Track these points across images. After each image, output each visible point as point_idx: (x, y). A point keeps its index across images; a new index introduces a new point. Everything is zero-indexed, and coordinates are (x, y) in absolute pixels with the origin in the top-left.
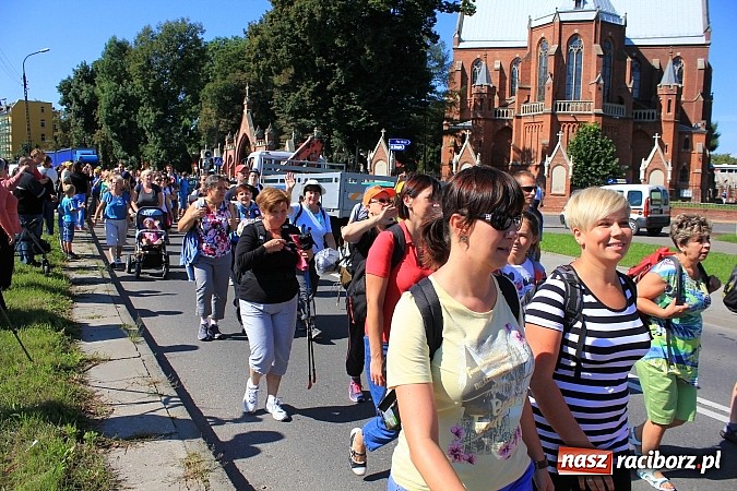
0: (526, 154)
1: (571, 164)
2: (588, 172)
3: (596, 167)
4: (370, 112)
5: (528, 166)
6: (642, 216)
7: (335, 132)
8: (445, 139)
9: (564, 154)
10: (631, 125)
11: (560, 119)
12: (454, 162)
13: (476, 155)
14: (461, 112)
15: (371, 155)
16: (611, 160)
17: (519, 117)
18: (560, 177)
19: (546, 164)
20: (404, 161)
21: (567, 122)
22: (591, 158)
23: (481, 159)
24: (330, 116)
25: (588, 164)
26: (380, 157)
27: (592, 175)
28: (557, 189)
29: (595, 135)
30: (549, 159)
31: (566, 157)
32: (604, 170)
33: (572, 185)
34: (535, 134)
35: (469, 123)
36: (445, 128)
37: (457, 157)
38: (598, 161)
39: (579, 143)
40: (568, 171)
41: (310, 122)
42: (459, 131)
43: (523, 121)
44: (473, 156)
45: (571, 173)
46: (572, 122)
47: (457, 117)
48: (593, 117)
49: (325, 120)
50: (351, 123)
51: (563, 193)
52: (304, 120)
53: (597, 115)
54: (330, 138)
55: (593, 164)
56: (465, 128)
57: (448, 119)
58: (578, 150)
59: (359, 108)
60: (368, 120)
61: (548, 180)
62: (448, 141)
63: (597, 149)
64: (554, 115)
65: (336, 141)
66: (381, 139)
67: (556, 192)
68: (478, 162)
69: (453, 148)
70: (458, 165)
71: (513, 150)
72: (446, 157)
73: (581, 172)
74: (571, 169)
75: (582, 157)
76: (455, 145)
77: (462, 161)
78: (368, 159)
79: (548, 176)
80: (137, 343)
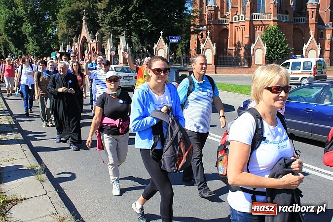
0: (238, 45)
1: (265, 48)
2: (272, 52)
3: (277, 49)
4: (153, 22)
5: (240, 50)
6: (312, 76)
7: (133, 34)
8: (192, 36)
9: (261, 42)
10: (293, 26)
11: (254, 23)
12: (201, 48)
13: (213, 44)
14: (201, 21)
15: (155, 46)
16: (284, 45)
17: (232, 23)
18: (259, 54)
19: (252, 48)
20: (173, 47)
21: (258, 25)
22: (274, 44)
23: (216, 46)
24: (131, 25)
25: (272, 47)
26: (161, 47)
27: (274, 54)
28: (258, 62)
29: (275, 31)
30: (253, 46)
31: (262, 44)
32: (281, 50)
34: (241, 32)
35: (205, 27)
36: (192, 30)
37: (202, 46)
38: (277, 45)
39: (267, 36)
40: (263, 51)
41: (119, 29)
42: (200, 31)
43: (234, 25)
44: (212, 45)
45: (265, 53)
46: (261, 25)
47: (198, 24)
48: (272, 22)
49: (128, 27)
50: (143, 29)
51: (261, 63)
52: (116, 27)
53: (274, 20)
54: (131, 37)
55: (275, 47)
56: (203, 30)
57: (194, 25)
58: (267, 40)
59: (147, 20)
60: (151, 27)
61: (253, 57)
62: (194, 38)
63: (277, 39)
64: (251, 22)
65: (134, 39)
66: (161, 37)
67: (258, 64)
68: (215, 48)
69: (196, 41)
70: (203, 50)
71: (230, 41)
72: (193, 46)
73: (268, 52)
74: (265, 51)
75: (269, 44)
76: (198, 39)
77: (206, 48)
78: (154, 48)
79: (253, 55)
80: (42, 181)
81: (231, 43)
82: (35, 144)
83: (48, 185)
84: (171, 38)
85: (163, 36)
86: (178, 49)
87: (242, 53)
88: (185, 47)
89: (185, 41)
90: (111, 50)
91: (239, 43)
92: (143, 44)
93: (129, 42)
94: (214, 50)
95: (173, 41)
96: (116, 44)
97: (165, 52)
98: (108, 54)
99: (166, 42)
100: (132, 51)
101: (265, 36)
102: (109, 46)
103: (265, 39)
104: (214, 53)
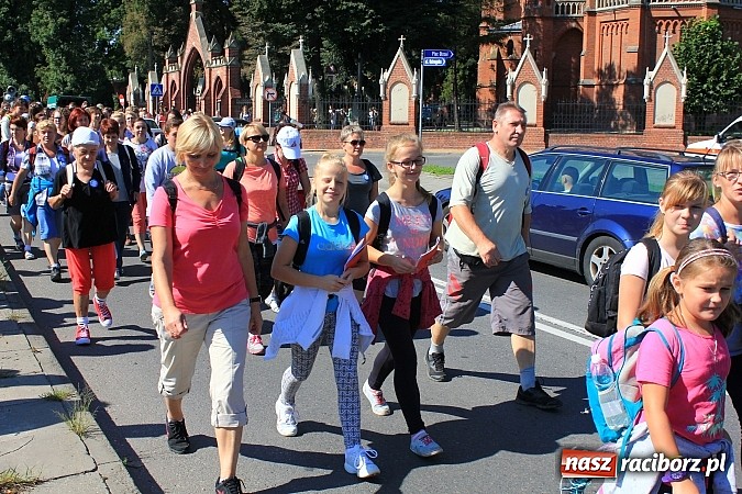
0: (608, 74)
1: (684, 80)
2: (703, 91)
3: (715, 83)
4: (377, 11)
5: (612, 87)
7: (326, 43)
8: (483, 49)
9: (674, 64)
11: (655, 13)
12: (508, 82)
13: (541, 71)
14: (507, 9)
15: (385, 76)
16: (736, 73)
17: (592, 14)
18: (667, 100)
19: (646, 81)
20: (432, 79)
21: (665, 19)
22: (708, 70)
23: (548, 78)
25: (703, 79)
26: (399, 78)
27: (709, 96)
28: (664, 119)
29: (713, 36)
30: (650, 75)
31: (676, 70)
32: (727, 87)
33: (685, 112)
34: (616, 38)
35: (519, 25)
36: (483, 33)
37: (512, 75)
38: (718, 74)
39: (688, 49)
40: (679, 90)
41: (288, 28)
42: (505, 36)
43: (599, 18)
44: (537, 72)
45: (684, 94)
46: (672, 18)
47: (500, 16)
48: (705, 9)
49: (311, 24)
50: (350, 29)
51: (672, 123)
52: (279, 25)
53: (710, 5)
54: (319, 52)
55: (711, 79)
56: (512, 32)
58: (687, 59)
59: (361, 6)
60: (374, 25)
61: (649, 106)
62: (488, 53)
63: (716, 56)
64: (645, 9)
65: (328, 56)
66: (399, 51)
67: (662, 123)
68: (544, 81)
69: (495, 63)
70: (513, 86)
71: (585, 61)
72: (485, 76)
73: (692, 89)
74: (684, 88)
75: (695, 71)
76: (499, 59)
77: (521, 80)
78: (381, 82)
79: (650, 100)
80: (84, 434)
81: (589, 66)
82: (64, 335)
83: (101, 445)
84: (428, 55)
85: (404, 50)
86: (445, 84)
87: (618, 94)
88: (463, 77)
89: (464, 62)
90: (266, 87)
91: (610, 67)
92: (352, 71)
93: (313, 63)
94: (544, 88)
95: (431, 62)
96: (280, 68)
97: (411, 93)
98: (258, 95)
99: (414, 64)
100: (322, 87)
101: (683, 48)
102: (260, 76)
103: (683, 58)
104: (544, 93)
